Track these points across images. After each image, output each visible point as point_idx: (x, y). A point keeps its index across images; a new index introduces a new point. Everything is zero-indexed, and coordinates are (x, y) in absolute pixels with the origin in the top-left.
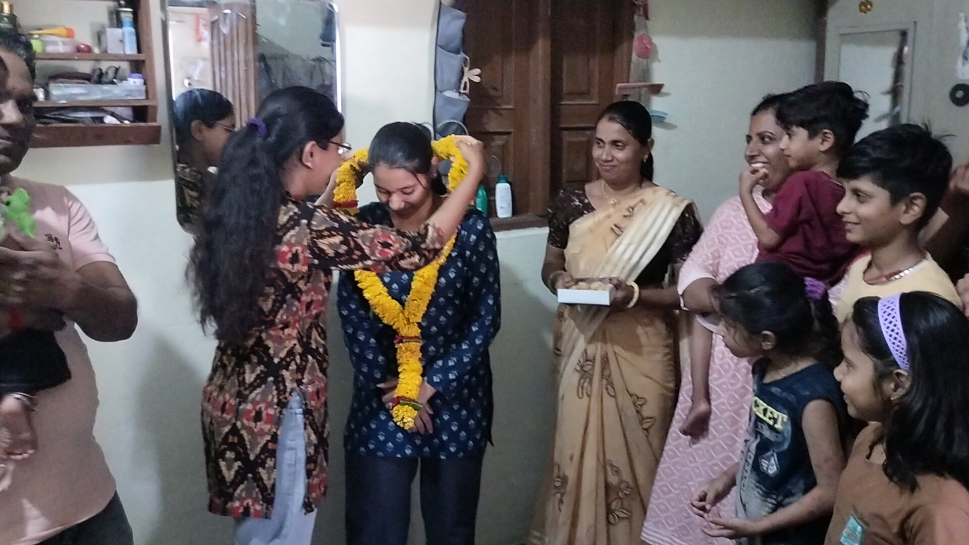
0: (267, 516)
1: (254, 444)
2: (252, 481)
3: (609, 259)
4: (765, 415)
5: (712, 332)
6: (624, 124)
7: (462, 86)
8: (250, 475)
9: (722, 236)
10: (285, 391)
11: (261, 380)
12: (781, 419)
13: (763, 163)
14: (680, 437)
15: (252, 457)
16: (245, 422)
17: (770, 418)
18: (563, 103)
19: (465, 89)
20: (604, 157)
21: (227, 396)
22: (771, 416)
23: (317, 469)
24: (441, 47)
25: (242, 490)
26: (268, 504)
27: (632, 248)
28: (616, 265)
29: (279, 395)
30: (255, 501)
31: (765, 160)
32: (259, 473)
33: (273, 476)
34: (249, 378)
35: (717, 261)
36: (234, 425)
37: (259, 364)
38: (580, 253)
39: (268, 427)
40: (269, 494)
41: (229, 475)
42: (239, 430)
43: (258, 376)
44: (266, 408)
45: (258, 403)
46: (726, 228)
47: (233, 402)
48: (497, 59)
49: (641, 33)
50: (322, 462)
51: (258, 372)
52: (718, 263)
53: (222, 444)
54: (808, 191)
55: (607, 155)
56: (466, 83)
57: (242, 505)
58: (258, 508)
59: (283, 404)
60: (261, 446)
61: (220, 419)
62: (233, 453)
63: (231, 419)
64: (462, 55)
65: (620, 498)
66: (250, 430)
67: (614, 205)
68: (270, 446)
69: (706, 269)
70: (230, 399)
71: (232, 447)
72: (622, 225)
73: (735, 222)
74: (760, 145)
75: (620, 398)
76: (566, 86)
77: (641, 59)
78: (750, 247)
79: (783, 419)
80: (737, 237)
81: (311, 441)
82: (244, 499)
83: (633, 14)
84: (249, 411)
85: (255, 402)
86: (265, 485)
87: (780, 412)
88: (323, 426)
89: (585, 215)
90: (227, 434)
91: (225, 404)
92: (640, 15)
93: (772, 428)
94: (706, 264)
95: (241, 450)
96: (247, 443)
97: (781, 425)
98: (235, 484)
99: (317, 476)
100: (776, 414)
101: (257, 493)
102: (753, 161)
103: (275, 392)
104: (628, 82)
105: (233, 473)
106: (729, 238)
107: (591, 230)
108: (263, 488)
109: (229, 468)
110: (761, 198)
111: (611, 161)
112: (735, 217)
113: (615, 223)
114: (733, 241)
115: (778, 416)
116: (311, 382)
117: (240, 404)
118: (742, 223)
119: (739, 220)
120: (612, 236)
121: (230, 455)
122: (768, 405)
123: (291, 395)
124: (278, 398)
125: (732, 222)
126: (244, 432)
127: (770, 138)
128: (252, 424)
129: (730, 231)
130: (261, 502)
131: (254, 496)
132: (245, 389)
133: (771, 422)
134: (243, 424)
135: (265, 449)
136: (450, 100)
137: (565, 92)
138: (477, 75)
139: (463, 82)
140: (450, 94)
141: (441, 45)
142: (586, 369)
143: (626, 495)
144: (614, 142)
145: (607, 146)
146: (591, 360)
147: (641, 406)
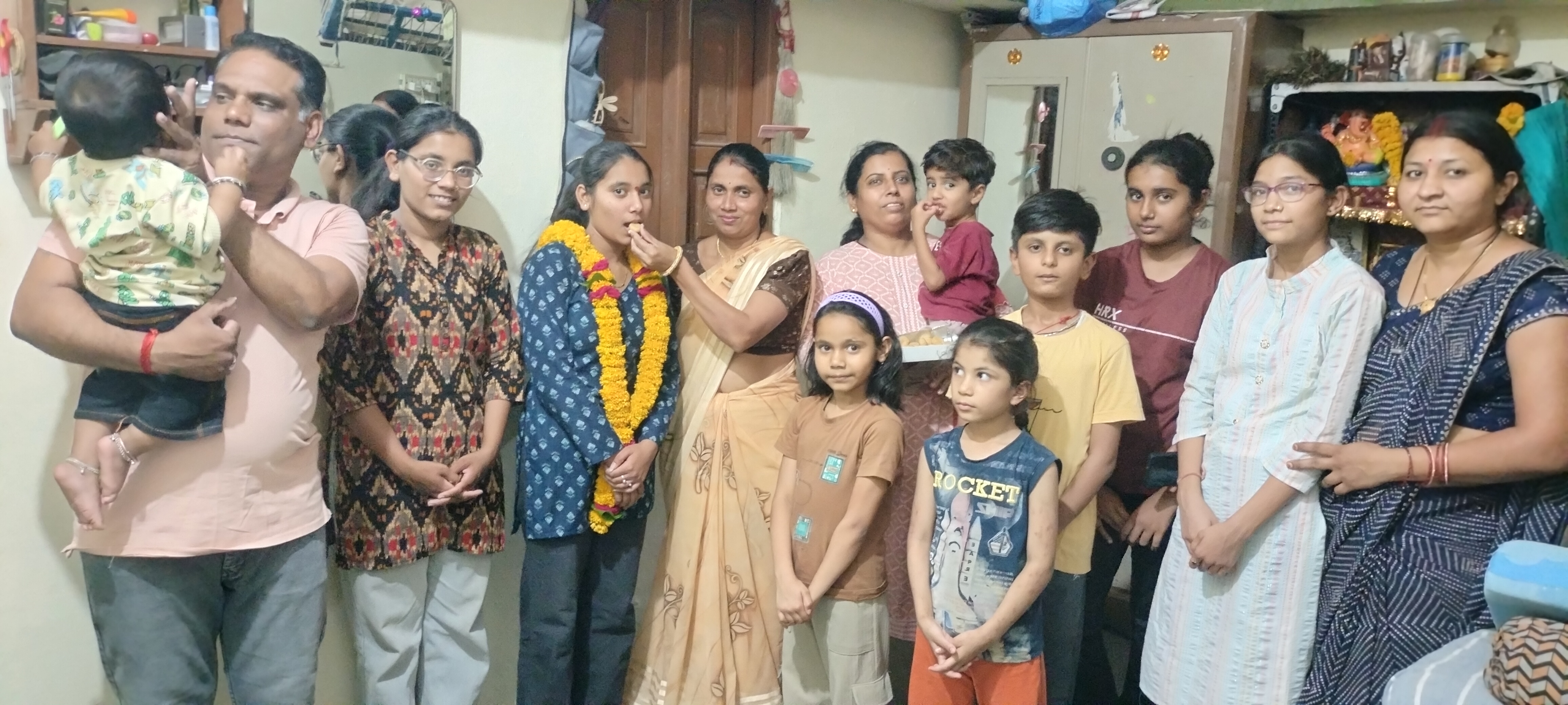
7: (596, 115)
12: (1014, 492)
17: (997, 495)
18: (699, 142)
19: (598, 120)
20: (727, 206)
22: (1000, 492)
24: (574, 66)
48: (628, 85)
49: (787, 68)
56: (600, 112)
64: (596, 78)
65: (739, 611)
75: (742, 492)
76: (702, 124)
77: (785, 98)
83: (777, 44)
92: (785, 47)
93: (1001, 504)
97: (1014, 498)
100: (1007, 488)
104: (771, 124)
111: (734, 211)
115: (1010, 490)
122: (990, 482)
133: (1001, 498)
136: (582, 132)
137: (700, 130)
138: (614, 104)
139: (597, 110)
140: (583, 124)
141: (574, 65)
142: (705, 458)
143: (746, 605)
144: (738, 189)
145: (729, 193)
146: (709, 448)
147: (764, 501)
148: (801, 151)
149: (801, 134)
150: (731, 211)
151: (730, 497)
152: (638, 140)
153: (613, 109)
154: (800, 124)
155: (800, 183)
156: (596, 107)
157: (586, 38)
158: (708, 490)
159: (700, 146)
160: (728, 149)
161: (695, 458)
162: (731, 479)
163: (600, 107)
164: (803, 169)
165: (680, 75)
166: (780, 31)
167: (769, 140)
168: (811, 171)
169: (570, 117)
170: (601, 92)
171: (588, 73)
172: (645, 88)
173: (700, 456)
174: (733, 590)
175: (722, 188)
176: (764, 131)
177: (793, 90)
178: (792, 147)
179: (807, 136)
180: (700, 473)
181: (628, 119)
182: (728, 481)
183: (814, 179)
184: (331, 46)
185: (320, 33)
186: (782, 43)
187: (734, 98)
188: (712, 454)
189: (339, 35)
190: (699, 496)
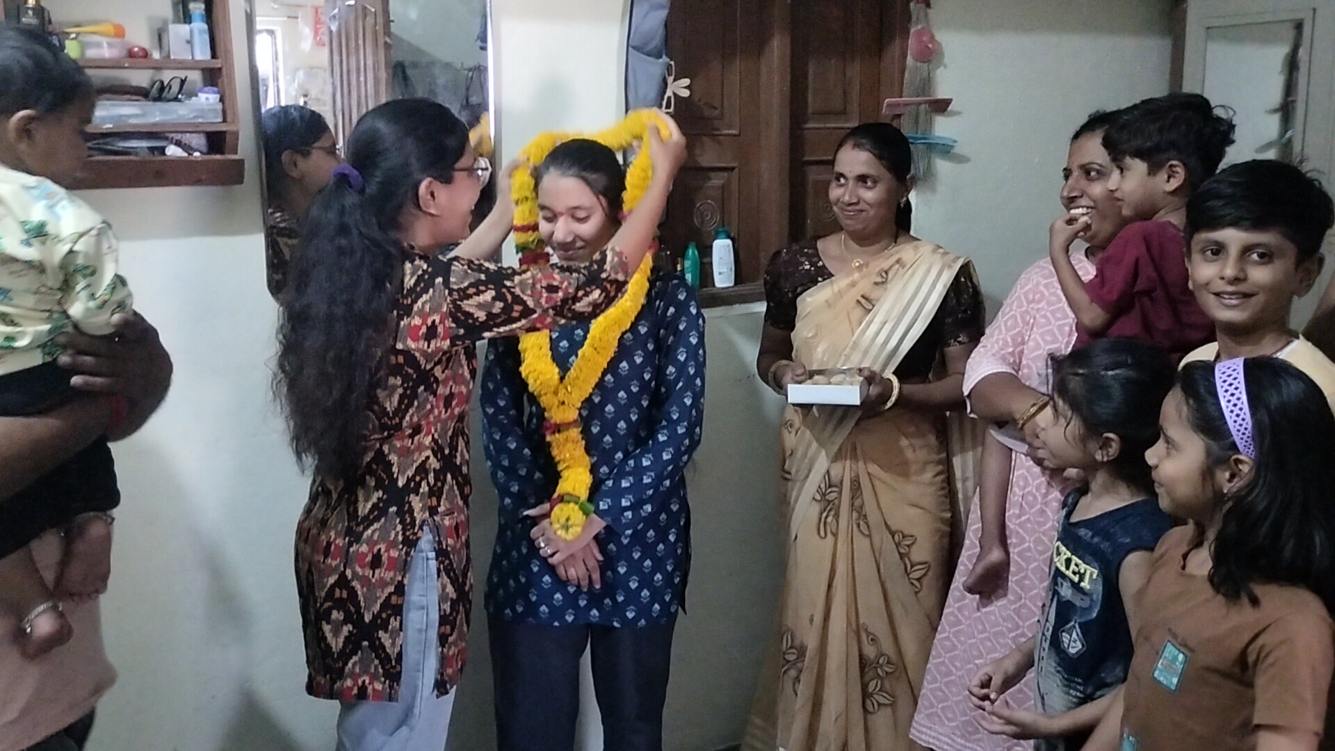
0: (391, 698)
1: (371, 599)
2: (369, 650)
3: (856, 344)
4: (1068, 568)
5: (1011, 450)
6: (876, 152)
7: (665, 102)
8: (365, 643)
9: (1027, 312)
10: (413, 525)
11: (379, 511)
12: (1090, 574)
13: (1088, 208)
14: (964, 598)
15: (368, 618)
16: (359, 570)
17: (1074, 573)
19: (669, 107)
21: (333, 534)
22: (1076, 570)
23: (454, 634)
24: (634, 48)
25: (354, 664)
26: (392, 681)
27: (888, 327)
28: (866, 352)
29: (404, 530)
30: (374, 677)
31: (1092, 204)
32: (379, 639)
33: (399, 641)
34: (364, 508)
35: (1019, 349)
36: (343, 575)
37: (376, 488)
38: (813, 337)
39: (392, 574)
40: (394, 667)
41: (336, 643)
42: (349, 582)
43: (375, 506)
44: (387, 550)
45: (376, 543)
46: (1033, 301)
47: (340, 542)
49: (920, 27)
50: (461, 625)
51: (374, 500)
52: (1022, 352)
53: (325, 600)
54: (1148, 249)
55: (850, 196)
56: (669, 98)
57: (355, 683)
58: (379, 686)
59: (410, 543)
60: (379, 602)
61: (322, 566)
62: (341, 613)
63: (338, 566)
64: (665, 59)
65: (880, 677)
66: (365, 581)
67: (860, 268)
68: (394, 599)
69: (1004, 359)
70: (335, 539)
71: (340, 604)
72: (872, 296)
73: (1046, 293)
74: (1083, 183)
75: (877, 540)
76: (812, 103)
77: (922, 64)
78: (1067, 329)
79: (1091, 575)
80: (1049, 315)
81: (448, 594)
82: (359, 676)
84: (365, 555)
85: (371, 543)
86: (388, 655)
87: (1087, 564)
88: (465, 575)
89: (819, 284)
90: (333, 587)
91: (329, 544)
93: (1076, 586)
94: (1003, 352)
95: (353, 610)
96: (361, 598)
97: (1089, 583)
98: (345, 655)
99: (455, 643)
100: (1083, 567)
101: (376, 667)
102: (1072, 205)
103: (399, 527)
104: (901, 96)
105: (341, 640)
106: (1038, 316)
107: (828, 304)
108: (385, 659)
109: (336, 633)
110: (1084, 258)
111: (857, 203)
112: (1046, 286)
113: (861, 293)
114: (1043, 320)
115: (1085, 571)
116: (449, 513)
117: (350, 544)
118: (1054, 294)
119: (1052, 291)
120: (858, 312)
121: (336, 615)
122: (1072, 554)
123: (422, 530)
124: (404, 534)
125: (1042, 294)
126: (356, 584)
127: (1098, 172)
128: (368, 572)
129: (1040, 306)
130: (383, 679)
131: (372, 670)
132: (358, 525)
133: (1076, 579)
134: (354, 573)
135: (386, 605)
137: (809, 109)
138: (685, 88)
139: (666, 97)
141: (635, 46)
142: (830, 497)
143: (887, 673)
144: (862, 177)
145: (851, 183)
146: (836, 486)
147: (909, 546)
148: (943, 128)
149: (942, 106)
150: (851, 204)
151: (862, 545)
152: (728, 127)
153: (685, 93)
154: (941, 94)
155: (942, 166)
156: (664, 93)
157: (647, 13)
158: (835, 535)
159: (808, 129)
161: (818, 497)
162: (863, 523)
163: (669, 93)
164: (946, 150)
165: (778, 48)
167: (899, 116)
168: (956, 150)
170: (670, 75)
171: (655, 54)
172: (737, 67)
173: (824, 495)
174: (870, 652)
175: (844, 177)
176: (889, 105)
177: (930, 54)
178: (930, 123)
179: (950, 108)
180: (825, 515)
181: (717, 104)
182: (859, 526)
183: (961, 159)
187: (855, 71)
188: (839, 493)
190: (824, 540)
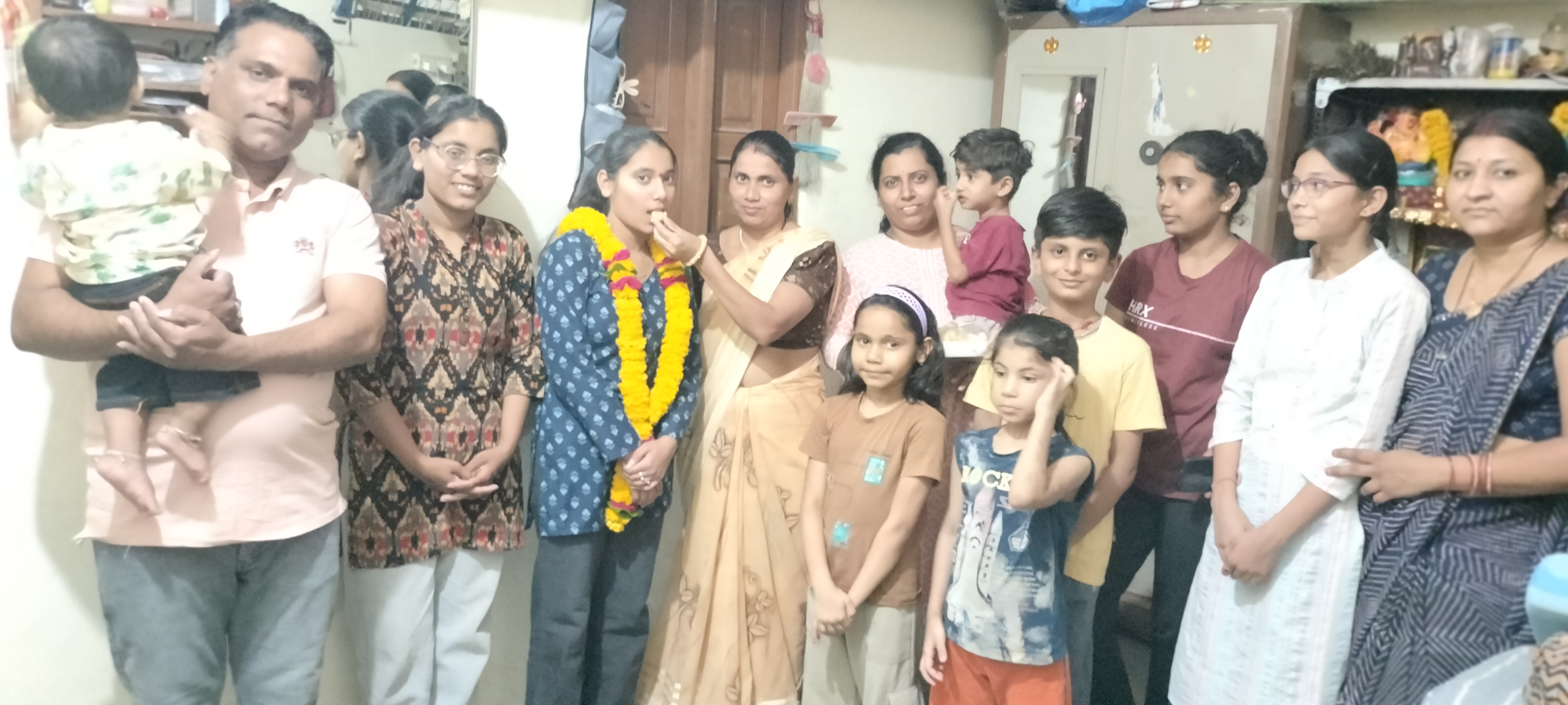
6: (774, 156)
7: (616, 99)
18: (722, 129)
19: (618, 103)
20: (751, 196)
24: (594, 48)
48: (650, 68)
49: (815, 53)
56: (620, 96)
64: (617, 61)
65: (758, 613)
75: (763, 490)
76: (726, 110)
77: (813, 84)
83: (805, 27)
92: (813, 32)
104: (797, 109)
136: (602, 116)
137: (723, 115)
138: (636, 87)
139: (617, 94)
140: (603, 108)
141: (595, 46)
142: (725, 454)
143: (764, 607)
144: (762, 178)
145: (753, 182)
146: (730, 444)
147: (785, 500)
148: (828, 140)
149: (828, 121)
150: (753, 201)
151: (750, 495)
152: (659, 125)
153: (634, 93)
154: (828, 111)
155: (827, 173)
156: (616, 90)
157: (607, 19)
158: (727, 487)
159: (722, 132)
160: (754, 137)
161: (715, 453)
162: (752, 476)
163: (620, 91)
164: (829, 158)
165: (704, 59)
166: (808, 15)
167: (795, 127)
168: (838, 160)
169: (590, 100)
170: (622, 74)
171: (609, 55)
172: (668, 72)
173: (720, 452)
174: (751, 590)
175: (745, 177)
176: (790, 117)
177: (820, 76)
178: (819, 136)
179: (835, 124)
180: (720, 469)
181: (649, 103)
183: (841, 168)
184: (344, 23)
185: (333, 10)
186: (811, 27)
187: (759, 84)
188: (733, 450)
189: (353, 12)
190: (718, 493)
